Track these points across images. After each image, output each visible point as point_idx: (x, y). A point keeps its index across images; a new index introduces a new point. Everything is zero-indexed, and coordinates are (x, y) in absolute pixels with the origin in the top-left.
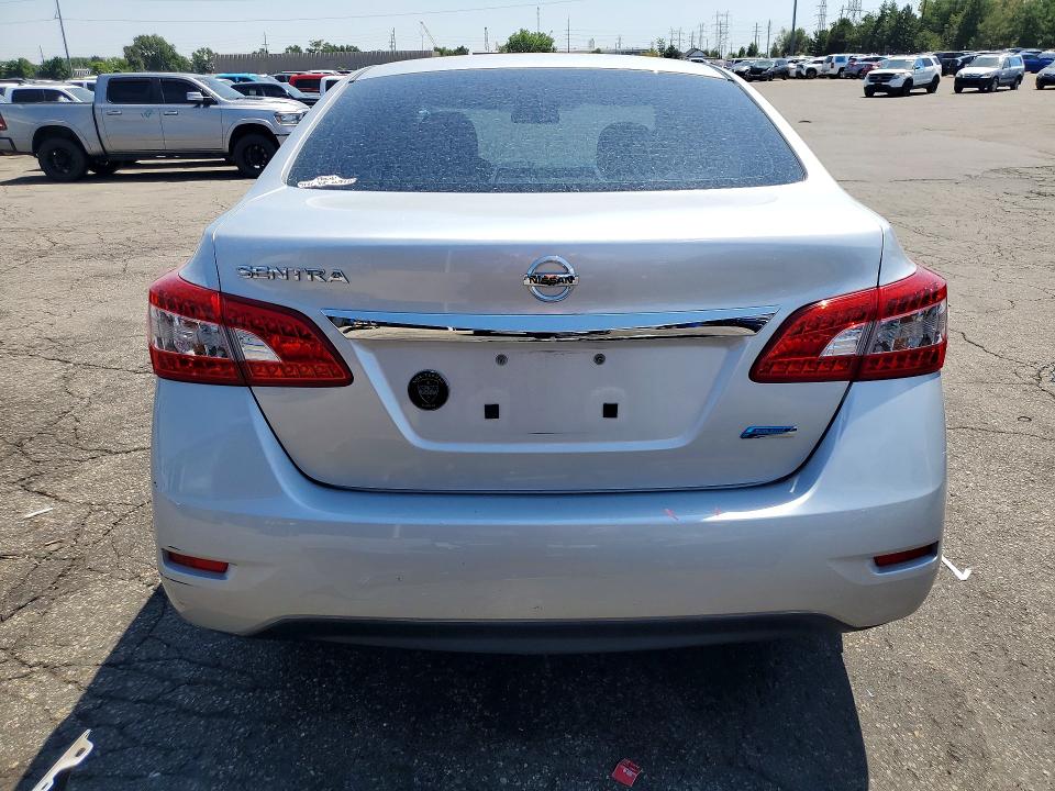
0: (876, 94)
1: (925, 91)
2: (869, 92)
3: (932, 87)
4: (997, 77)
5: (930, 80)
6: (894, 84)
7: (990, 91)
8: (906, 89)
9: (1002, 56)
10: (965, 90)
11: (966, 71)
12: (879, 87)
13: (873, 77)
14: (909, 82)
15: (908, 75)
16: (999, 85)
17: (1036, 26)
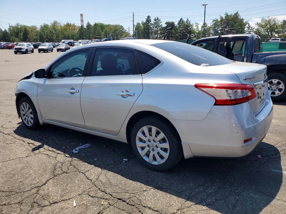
0: (18, 53)
1: (31, 52)
2: (16, 53)
3: (32, 51)
4: (48, 49)
5: (32, 50)
6: (23, 50)
7: (47, 52)
8: (26, 52)
9: (47, 44)
10: (41, 52)
11: (40, 47)
12: (18, 51)
13: (16, 49)
14: (27, 50)
15: (26, 48)
16: (49, 51)
17: (42, 37)
